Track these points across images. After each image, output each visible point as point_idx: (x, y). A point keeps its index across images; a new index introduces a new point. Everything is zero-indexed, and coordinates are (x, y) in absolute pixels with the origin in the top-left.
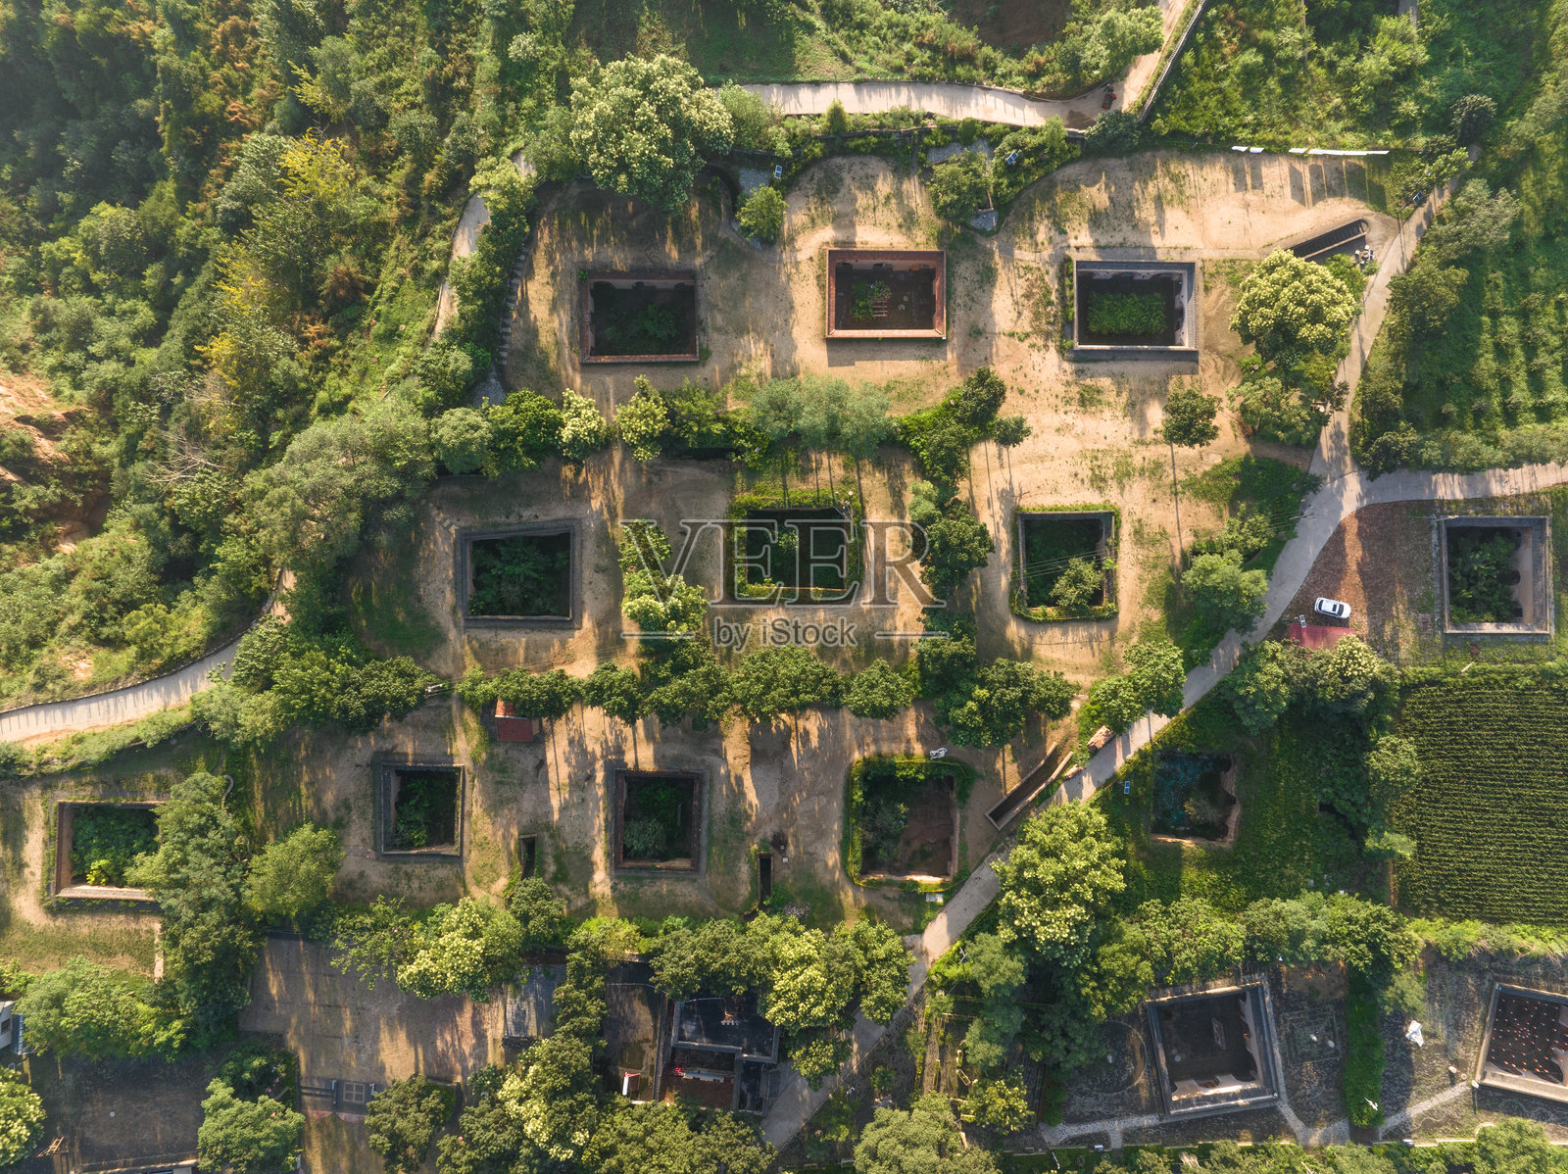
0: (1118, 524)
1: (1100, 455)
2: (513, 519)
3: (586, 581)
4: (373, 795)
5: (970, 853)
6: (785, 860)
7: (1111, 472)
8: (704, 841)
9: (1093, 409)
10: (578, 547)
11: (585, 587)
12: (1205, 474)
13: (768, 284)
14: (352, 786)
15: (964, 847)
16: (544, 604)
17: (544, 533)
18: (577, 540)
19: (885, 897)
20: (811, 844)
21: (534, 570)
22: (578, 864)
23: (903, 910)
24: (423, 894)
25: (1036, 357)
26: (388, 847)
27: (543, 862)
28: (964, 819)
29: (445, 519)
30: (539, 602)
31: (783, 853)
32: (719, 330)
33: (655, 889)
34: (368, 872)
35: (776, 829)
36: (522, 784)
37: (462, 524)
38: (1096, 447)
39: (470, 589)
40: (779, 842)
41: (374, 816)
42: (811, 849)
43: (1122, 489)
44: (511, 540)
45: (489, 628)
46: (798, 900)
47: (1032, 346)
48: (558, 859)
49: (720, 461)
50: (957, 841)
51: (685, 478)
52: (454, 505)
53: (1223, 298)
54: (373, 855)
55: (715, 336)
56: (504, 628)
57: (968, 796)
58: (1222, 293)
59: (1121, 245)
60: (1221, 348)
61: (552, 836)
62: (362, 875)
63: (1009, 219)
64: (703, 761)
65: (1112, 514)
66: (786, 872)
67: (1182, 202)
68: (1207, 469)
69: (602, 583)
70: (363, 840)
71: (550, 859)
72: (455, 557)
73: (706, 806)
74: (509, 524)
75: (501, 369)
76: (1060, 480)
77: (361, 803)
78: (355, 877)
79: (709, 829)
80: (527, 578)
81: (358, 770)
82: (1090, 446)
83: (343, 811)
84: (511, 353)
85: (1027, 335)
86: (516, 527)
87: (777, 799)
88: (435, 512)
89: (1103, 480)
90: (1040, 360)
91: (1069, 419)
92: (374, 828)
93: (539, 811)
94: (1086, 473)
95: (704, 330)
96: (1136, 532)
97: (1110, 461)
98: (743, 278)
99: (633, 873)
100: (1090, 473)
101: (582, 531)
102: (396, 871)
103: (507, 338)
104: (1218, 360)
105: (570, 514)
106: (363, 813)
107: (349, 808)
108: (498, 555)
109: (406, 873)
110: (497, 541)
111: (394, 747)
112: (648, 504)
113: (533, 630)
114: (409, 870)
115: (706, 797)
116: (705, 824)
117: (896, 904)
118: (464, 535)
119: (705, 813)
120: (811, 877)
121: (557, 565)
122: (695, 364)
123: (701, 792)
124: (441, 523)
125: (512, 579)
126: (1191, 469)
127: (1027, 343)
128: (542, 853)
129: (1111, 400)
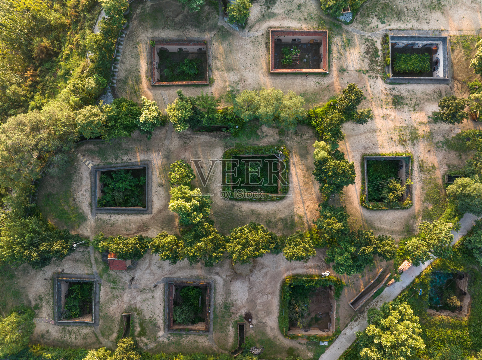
0: (412, 162)
1: (403, 129)
2: (119, 161)
3: (154, 191)
4: (53, 293)
5: (341, 322)
6: (251, 326)
7: (408, 137)
8: (212, 317)
9: (399, 107)
10: (150, 174)
11: (153, 194)
12: (453, 138)
13: (242, 47)
14: (43, 289)
15: (338, 319)
16: (135, 202)
17: (134, 168)
18: (150, 170)
19: (300, 343)
20: (264, 318)
21: (129, 186)
22: (151, 327)
23: (309, 349)
24: (77, 341)
25: (372, 82)
26: (60, 318)
27: (134, 326)
28: (338, 306)
29: (86, 161)
30: (133, 200)
31: (250, 323)
32: (218, 69)
33: (188, 339)
34: (50, 330)
35: (247, 311)
36: (123, 289)
37: (94, 163)
38: (401, 125)
39: (99, 194)
40: (248, 317)
41: (53, 303)
42: (264, 321)
43: (414, 145)
44: (119, 171)
45: (107, 213)
46: (258, 345)
47: (370, 76)
48: (141, 325)
49: (219, 133)
50: (335, 316)
51: (202, 141)
52: (91, 154)
53: (460, 54)
54: (53, 322)
55: (216, 72)
56: (114, 214)
57: (340, 295)
58: (460, 52)
59: (411, 29)
60: (460, 78)
61: (138, 314)
62: (48, 331)
63: (358, 16)
64: (211, 278)
65: (409, 157)
66: (252, 331)
67: (440, 8)
68: (454, 136)
69: (161, 192)
70: (48, 315)
71: (137, 325)
72: (91, 179)
73: (213, 300)
74: (117, 163)
75: (113, 89)
76: (384, 141)
77: (47, 297)
78: (44, 332)
79: (214, 311)
80: (126, 189)
81: (46, 282)
82: (398, 125)
83: (39, 301)
84: (118, 81)
85: (367, 71)
86: (120, 165)
87: (247, 296)
88: (82, 158)
89: (404, 141)
90: (374, 83)
91: (388, 112)
92: (54, 309)
93: (132, 302)
94: (396, 138)
95: (211, 69)
96: (420, 166)
97: (408, 132)
98: (230, 44)
99: (177, 332)
100: (398, 138)
101: (152, 167)
102: (64, 330)
103: (116, 74)
104: (458, 84)
105: (146, 158)
106: (48, 302)
107: (41, 299)
108: (112, 178)
109: (69, 331)
110: (112, 171)
111: (63, 270)
112: (184, 153)
113: (128, 214)
114: (70, 329)
115: (213, 295)
116: (212, 309)
117: (305, 346)
118: (96, 169)
119: (212, 303)
120: (264, 334)
121: (141, 183)
122: (207, 85)
123: (210, 293)
124: (85, 163)
125: (119, 190)
126: (446, 136)
127: (367, 75)
128: (133, 322)
129: (408, 103)
